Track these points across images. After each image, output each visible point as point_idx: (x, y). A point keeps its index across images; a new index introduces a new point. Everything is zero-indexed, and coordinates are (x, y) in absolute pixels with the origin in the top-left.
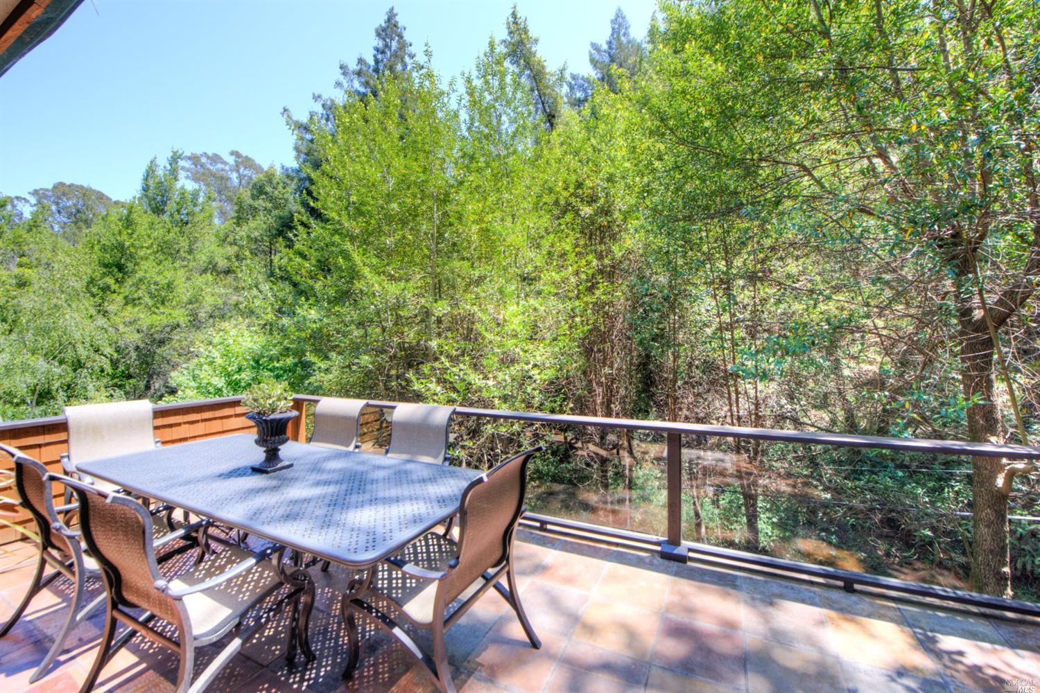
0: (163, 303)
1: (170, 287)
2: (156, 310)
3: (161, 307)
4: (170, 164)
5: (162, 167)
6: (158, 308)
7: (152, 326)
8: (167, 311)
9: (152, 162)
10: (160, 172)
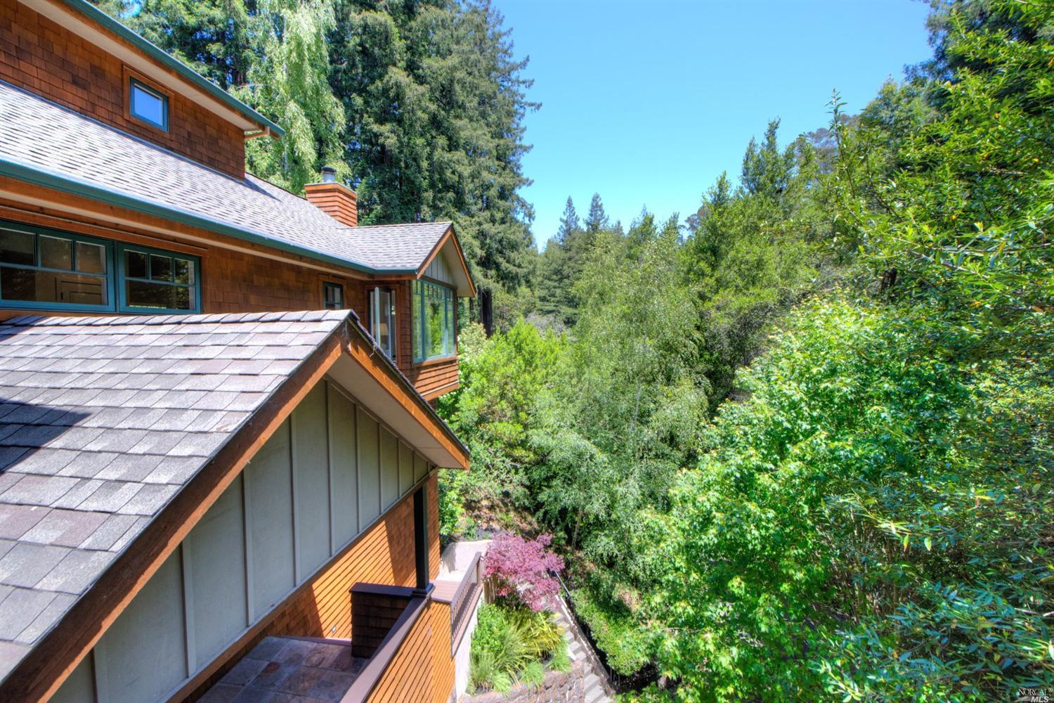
0: (754, 284)
1: (760, 264)
2: (746, 291)
3: (751, 288)
4: (768, 138)
5: (760, 145)
6: (748, 289)
7: (741, 309)
8: (757, 291)
9: (750, 144)
10: (758, 151)
